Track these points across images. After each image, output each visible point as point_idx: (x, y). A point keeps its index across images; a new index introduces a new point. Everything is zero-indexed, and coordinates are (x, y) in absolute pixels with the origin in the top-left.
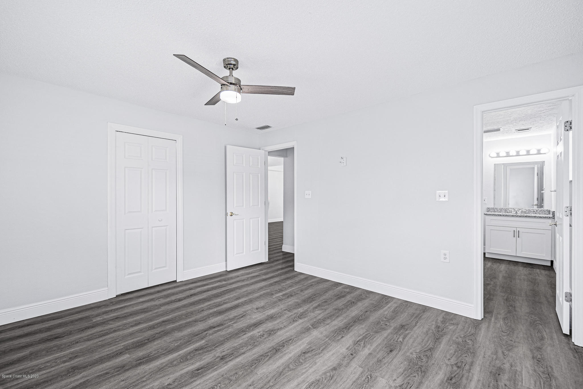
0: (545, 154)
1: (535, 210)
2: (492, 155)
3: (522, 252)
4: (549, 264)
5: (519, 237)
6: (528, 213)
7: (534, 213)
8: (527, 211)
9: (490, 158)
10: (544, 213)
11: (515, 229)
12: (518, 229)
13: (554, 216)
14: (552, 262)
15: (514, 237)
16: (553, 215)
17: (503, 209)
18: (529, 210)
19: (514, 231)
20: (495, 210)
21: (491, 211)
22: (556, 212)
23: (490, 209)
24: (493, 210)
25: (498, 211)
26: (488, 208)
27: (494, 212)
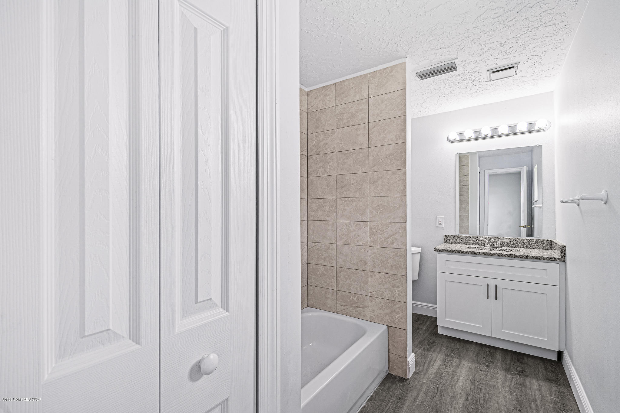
0: (542, 130)
1: (526, 241)
2: (452, 138)
3: (502, 331)
4: (554, 358)
5: (496, 299)
6: (513, 245)
7: (524, 246)
8: (512, 243)
9: (449, 143)
10: (541, 246)
11: (489, 281)
12: (495, 282)
13: (564, 256)
14: (560, 354)
15: (488, 298)
16: (562, 254)
17: (471, 238)
18: (516, 241)
19: (488, 285)
20: (458, 240)
21: (451, 242)
22: (565, 246)
23: (449, 239)
24: (455, 240)
25: (463, 241)
26: (446, 236)
27: (455, 243)
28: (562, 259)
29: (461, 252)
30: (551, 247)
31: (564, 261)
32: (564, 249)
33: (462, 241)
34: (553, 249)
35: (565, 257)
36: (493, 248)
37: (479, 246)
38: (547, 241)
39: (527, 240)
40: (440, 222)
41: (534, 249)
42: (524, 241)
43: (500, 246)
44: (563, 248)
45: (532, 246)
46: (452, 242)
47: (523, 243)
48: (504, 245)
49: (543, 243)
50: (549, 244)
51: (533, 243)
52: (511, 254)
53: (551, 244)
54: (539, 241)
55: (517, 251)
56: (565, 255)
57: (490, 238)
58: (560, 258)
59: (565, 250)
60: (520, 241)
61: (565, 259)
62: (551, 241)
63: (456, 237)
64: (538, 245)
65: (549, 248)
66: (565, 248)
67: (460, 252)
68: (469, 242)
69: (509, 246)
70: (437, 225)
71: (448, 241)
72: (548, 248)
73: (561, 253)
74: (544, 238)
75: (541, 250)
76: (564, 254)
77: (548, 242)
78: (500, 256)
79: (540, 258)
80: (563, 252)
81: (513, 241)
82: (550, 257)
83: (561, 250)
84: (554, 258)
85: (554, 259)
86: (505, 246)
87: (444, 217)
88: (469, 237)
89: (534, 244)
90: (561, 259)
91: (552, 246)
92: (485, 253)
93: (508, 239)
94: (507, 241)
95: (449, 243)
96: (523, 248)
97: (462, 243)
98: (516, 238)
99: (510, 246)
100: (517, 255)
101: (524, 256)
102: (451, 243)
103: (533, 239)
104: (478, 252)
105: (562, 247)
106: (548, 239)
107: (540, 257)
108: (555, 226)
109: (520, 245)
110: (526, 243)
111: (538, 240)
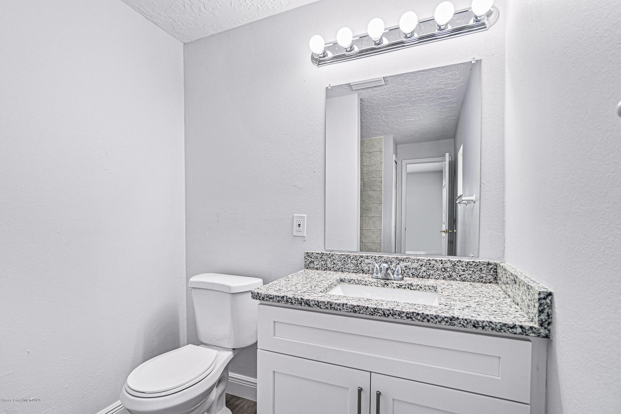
1: (449, 265)
6: (425, 274)
7: (446, 275)
8: (424, 269)
10: (476, 276)
11: (363, 381)
12: (379, 383)
13: (546, 321)
16: (542, 317)
17: (351, 258)
18: (430, 264)
19: (360, 391)
20: (328, 262)
21: (316, 267)
22: (550, 294)
23: (312, 260)
24: (323, 263)
25: (337, 264)
26: (308, 255)
27: (324, 269)
28: (543, 331)
29: (303, 304)
30: (496, 278)
31: (547, 337)
32: (548, 301)
33: (335, 265)
34: (499, 281)
35: (549, 324)
36: (387, 282)
37: (364, 274)
38: (489, 264)
39: (451, 262)
40: (299, 225)
41: (464, 281)
42: (446, 265)
43: (401, 276)
44: (544, 299)
45: (460, 276)
46: (318, 266)
47: (443, 270)
48: (410, 273)
49: (481, 269)
50: (492, 271)
51: (463, 268)
52: (413, 313)
53: (496, 272)
54: (474, 264)
55: (431, 288)
56: (549, 320)
57: (384, 258)
58: (536, 326)
59: (550, 306)
60: (438, 264)
61: (549, 330)
62: (496, 265)
63: (325, 257)
64: (471, 272)
65: (492, 280)
66: (550, 298)
67: (301, 304)
68: (347, 266)
69: (418, 275)
70: (295, 234)
71: (312, 265)
72: (489, 280)
73: (541, 312)
74: (483, 258)
75: (478, 285)
76: (548, 315)
77: (490, 267)
78: (388, 315)
79: (484, 324)
80: (546, 311)
81: (426, 265)
82: (510, 323)
83: (541, 305)
84: (521, 327)
85: (519, 330)
86: (411, 275)
87: (306, 215)
88: (347, 256)
89: (464, 271)
90: (538, 330)
91: (497, 275)
92: (354, 307)
93: (416, 261)
94: (415, 265)
95: (313, 268)
96: (444, 279)
97: (336, 269)
98: (431, 259)
99: (421, 274)
100: (428, 315)
101: (446, 319)
102: (317, 269)
103: (463, 261)
104: (339, 305)
105: (542, 296)
106: (491, 262)
107: (484, 321)
108: (504, 233)
109: (438, 272)
110: (449, 269)
111: (471, 263)
